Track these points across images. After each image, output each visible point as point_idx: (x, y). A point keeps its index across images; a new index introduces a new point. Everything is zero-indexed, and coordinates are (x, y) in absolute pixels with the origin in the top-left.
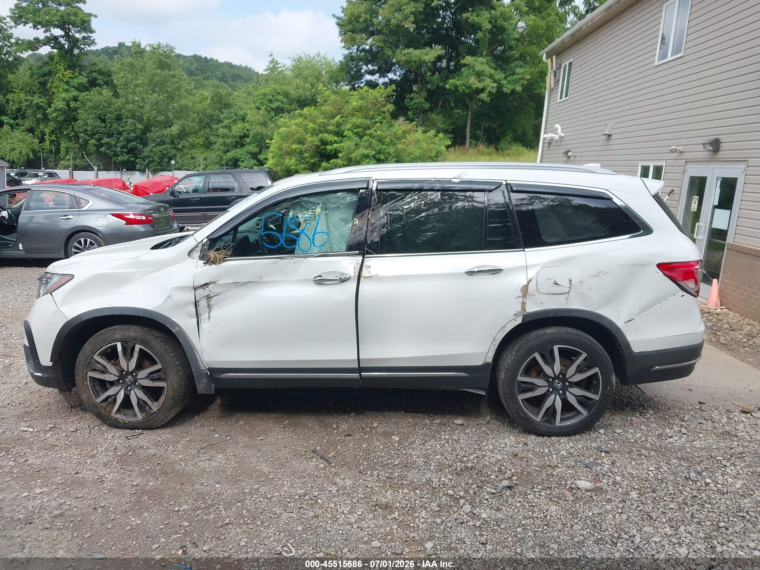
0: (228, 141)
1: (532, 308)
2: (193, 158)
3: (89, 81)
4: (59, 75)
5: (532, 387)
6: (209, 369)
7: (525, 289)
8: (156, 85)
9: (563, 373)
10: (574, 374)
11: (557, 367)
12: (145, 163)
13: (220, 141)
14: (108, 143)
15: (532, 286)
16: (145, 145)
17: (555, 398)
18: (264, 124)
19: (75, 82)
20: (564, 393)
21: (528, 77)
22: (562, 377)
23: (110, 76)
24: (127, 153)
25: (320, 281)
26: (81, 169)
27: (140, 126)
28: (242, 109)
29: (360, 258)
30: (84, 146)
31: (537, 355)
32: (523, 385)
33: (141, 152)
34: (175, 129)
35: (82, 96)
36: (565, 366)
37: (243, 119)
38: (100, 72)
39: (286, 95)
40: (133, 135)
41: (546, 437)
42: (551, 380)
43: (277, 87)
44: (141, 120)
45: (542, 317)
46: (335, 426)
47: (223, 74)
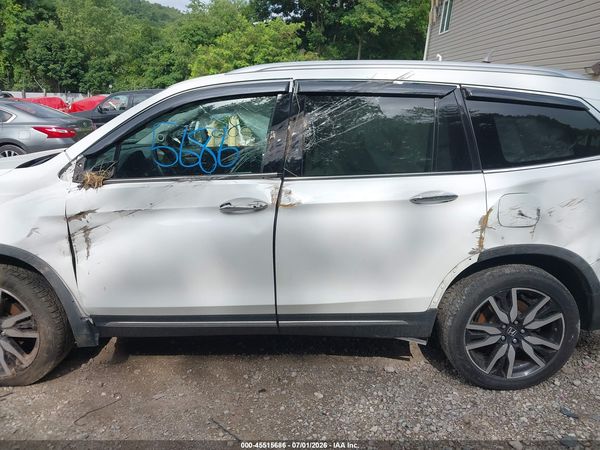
0: (157, 69)
1: (490, 244)
2: (128, 83)
3: (36, 15)
4: (9, 8)
5: (482, 336)
6: (91, 316)
7: (484, 222)
8: (94, 20)
9: (520, 320)
10: (533, 321)
11: (514, 312)
12: (87, 87)
13: (151, 68)
14: (54, 69)
15: (492, 217)
16: (86, 71)
17: (509, 347)
18: (187, 55)
19: (24, 15)
20: (519, 342)
21: (410, 15)
22: (519, 324)
23: (54, 11)
24: (71, 78)
25: (228, 209)
26: (32, 91)
27: (80, 55)
28: (168, 42)
29: (278, 182)
30: (34, 71)
31: (491, 300)
32: (472, 334)
33: (83, 76)
34: (113, 58)
35: (31, 28)
36: (523, 312)
37: (170, 51)
38: (45, 7)
39: (206, 30)
40: (75, 62)
41: (494, 392)
42: (504, 327)
43: (199, 23)
44: (82, 50)
45: (503, 254)
46: (246, 376)
47: (153, 14)
